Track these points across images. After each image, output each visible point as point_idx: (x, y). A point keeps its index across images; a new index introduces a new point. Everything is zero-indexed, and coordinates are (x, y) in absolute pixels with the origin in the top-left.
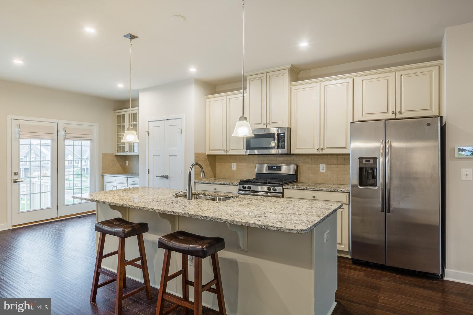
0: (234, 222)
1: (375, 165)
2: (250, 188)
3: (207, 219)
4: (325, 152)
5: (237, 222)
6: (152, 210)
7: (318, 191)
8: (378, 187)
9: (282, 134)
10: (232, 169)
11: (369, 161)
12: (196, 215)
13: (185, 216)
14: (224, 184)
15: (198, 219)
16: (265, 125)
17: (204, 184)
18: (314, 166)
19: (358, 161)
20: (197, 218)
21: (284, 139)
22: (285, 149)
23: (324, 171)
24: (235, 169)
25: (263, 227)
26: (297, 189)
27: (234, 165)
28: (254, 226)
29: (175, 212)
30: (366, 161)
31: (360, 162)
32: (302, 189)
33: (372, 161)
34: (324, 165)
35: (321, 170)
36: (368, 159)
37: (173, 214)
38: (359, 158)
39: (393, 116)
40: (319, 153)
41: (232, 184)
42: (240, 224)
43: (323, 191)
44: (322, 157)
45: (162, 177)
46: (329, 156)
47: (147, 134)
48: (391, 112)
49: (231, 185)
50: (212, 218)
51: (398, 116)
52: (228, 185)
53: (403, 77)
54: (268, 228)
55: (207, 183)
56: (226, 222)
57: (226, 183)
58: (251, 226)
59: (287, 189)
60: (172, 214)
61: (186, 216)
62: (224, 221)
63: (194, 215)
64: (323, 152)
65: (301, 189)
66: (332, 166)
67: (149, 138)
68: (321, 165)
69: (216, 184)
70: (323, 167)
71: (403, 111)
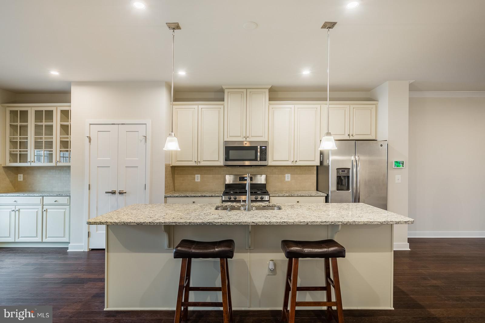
0: (356, 223)
1: (348, 174)
2: (236, 199)
3: (327, 224)
4: (298, 164)
5: (359, 222)
6: (253, 224)
7: (301, 196)
8: (350, 191)
9: (263, 148)
10: (196, 180)
11: (344, 171)
12: (314, 222)
13: (299, 224)
14: (204, 196)
15: (317, 225)
16: (245, 138)
17: (178, 198)
18: (280, 176)
19: (336, 171)
20: (315, 224)
21: (265, 152)
22: (266, 161)
23: (289, 180)
24: (199, 180)
25: (384, 223)
26: (283, 196)
27: (198, 177)
28: (376, 223)
29: (286, 222)
30: (342, 171)
31: (338, 172)
32: (288, 196)
33: (346, 172)
34: (289, 175)
35: (286, 180)
36: (343, 169)
37: (284, 224)
38: (337, 169)
39: (348, 138)
40: (293, 165)
41: (215, 196)
42: (362, 224)
43: (306, 196)
44: (288, 168)
45: (113, 193)
46: (293, 168)
47: (87, 140)
48: (347, 135)
49: (213, 197)
50: (333, 222)
51: (351, 138)
52: (209, 197)
53: (354, 110)
54: (388, 223)
55: (183, 197)
56: (348, 224)
57: (207, 195)
58: (372, 224)
59: (274, 196)
60: (282, 224)
61: (301, 224)
62: (345, 223)
63: (312, 222)
64: (296, 164)
65: (286, 196)
66: (296, 176)
67: (90, 144)
68: (286, 175)
69: (195, 197)
70: (288, 176)
71: (354, 135)
